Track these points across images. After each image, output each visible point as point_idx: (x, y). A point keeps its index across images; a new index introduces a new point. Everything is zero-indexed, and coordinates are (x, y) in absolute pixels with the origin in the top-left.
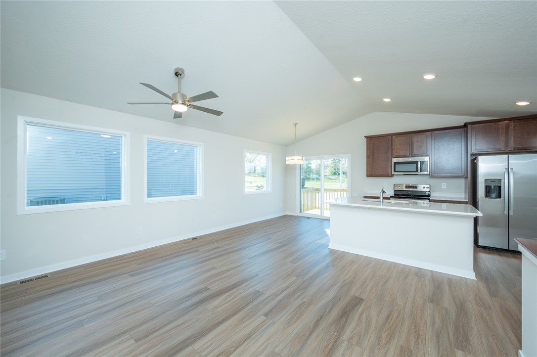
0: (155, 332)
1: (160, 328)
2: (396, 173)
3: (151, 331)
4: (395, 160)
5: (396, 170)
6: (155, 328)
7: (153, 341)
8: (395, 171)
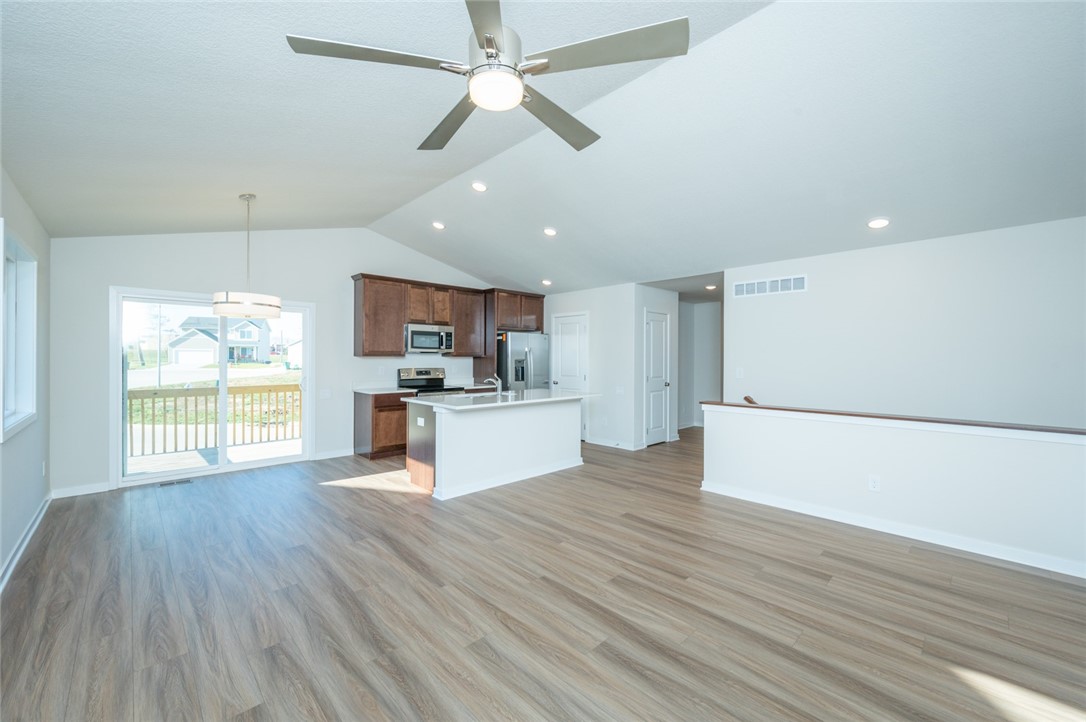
0: (792, 708)
1: (777, 700)
2: (414, 350)
3: (794, 715)
4: (413, 327)
5: (415, 345)
6: (780, 710)
7: (813, 700)
8: (413, 347)
